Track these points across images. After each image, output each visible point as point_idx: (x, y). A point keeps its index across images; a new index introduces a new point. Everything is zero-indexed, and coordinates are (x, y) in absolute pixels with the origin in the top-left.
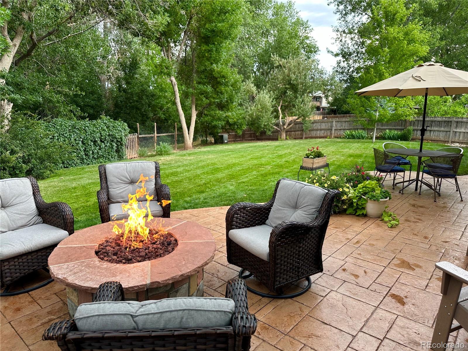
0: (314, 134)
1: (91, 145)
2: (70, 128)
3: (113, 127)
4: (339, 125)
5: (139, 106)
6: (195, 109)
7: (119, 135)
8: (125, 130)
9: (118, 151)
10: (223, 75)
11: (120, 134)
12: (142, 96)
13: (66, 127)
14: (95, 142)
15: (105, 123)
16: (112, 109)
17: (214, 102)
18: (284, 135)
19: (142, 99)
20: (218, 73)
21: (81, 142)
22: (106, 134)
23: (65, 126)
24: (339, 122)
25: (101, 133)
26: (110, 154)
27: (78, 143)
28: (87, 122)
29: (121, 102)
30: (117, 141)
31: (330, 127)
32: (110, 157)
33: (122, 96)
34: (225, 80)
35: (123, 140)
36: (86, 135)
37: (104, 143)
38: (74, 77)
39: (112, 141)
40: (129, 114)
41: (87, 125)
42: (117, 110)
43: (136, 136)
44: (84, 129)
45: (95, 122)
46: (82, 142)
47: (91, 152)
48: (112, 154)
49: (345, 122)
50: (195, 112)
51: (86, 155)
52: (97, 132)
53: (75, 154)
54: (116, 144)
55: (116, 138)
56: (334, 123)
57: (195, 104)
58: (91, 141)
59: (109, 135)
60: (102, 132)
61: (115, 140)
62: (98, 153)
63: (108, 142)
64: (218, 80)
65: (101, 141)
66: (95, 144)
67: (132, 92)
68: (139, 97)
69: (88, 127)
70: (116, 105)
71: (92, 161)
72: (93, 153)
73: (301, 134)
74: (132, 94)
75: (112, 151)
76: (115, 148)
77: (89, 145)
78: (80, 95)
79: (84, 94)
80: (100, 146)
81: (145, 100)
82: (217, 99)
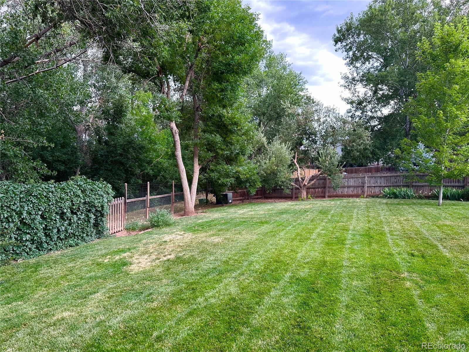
0: (339, 191)
1: (55, 220)
2: (22, 196)
3: (92, 190)
4: (373, 181)
5: (124, 161)
6: (197, 164)
7: (99, 202)
8: (108, 194)
9: (96, 225)
10: (235, 122)
11: (101, 200)
12: (128, 149)
13: (15, 195)
14: (62, 215)
15: (80, 186)
16: (90, 165)
17: (223, 155)
18: (304, 194)
19: (128, 152)
20: (229, 119)
21: (39, 217)
22: (80, 201)
23: (14, 193)
24: (372, 177)
25: (72, 201)
26: (85, 231)
27: (34, 219)
28: (52, 185)
29: (102, 156)
30: (96, 210)
31: (360, 184)
32: (85, 235)
33: (102, 149)
34: (237, 128)
35: (105, 209)
36: (49, 205)
37: (77, 215)
38: (41, 125)
39: (89, 211)
40: (111, 171)
41: (51, 190)
42: (96, 166)
43: (123, 201)
44: (46, 197)
45: (64, 184)
46: (42, 216)
47: (55, 231)
48: (88, 229)
49: (381, 177)
50: (198, 166)
51: (46, 235)
52: (67, 200)
53: (28, 236)
54: (95, 215)
55: (95, 207)
56: (366, 178)
57: (197, 157)
58: (57, 213)
59: (85, 203)
60: (75, 199)
61: (93, 210)
62: (66, 231)
63: (82, 213)
64: (229, 127)
65: (72, 213)
66: (62, 218)
67: (116, 144)
68: (124, 150)
69: (52, 192)
70: (94, 160)
71: (56, 244)
72: (59, 231)
73: (322, 192)
74: (115, 146)
75: (88, 227)
76: (92, 221)
77: (52, 219)
78: (47, 147)
79: (53, 145)
80: (70, 220)
81: (132, 153)
82: (227, 150)
